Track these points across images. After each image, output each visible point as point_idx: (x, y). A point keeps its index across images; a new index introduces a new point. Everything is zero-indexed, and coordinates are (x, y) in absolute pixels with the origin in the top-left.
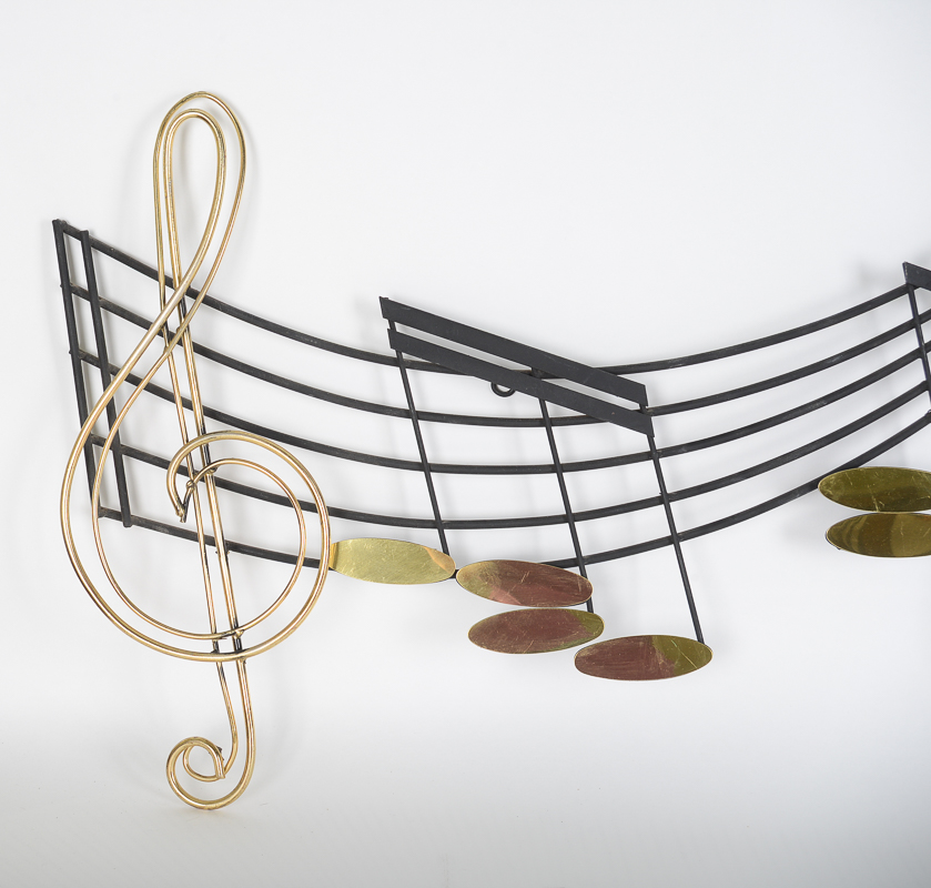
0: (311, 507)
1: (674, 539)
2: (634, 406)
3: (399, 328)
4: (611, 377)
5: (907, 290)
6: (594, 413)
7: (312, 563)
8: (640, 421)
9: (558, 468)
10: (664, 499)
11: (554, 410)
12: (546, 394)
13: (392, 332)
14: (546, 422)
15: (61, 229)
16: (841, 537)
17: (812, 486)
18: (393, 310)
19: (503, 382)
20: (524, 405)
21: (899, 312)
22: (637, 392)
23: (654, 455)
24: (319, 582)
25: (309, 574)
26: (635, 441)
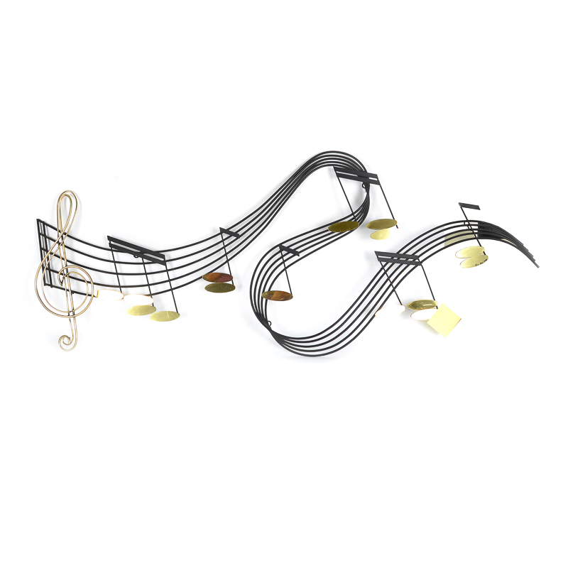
0: (90, 283)
1: (172, 289)
2: (162, 260)
3: (112, 243)
4: (158, 253)
5: (221, 233)
6: (154, 261)
7: (89, 295)
8: (164, 263)
9: (146, 274)
10: (169, 280)
11: (145, 261)
12: (143, 257)
13: (110, 244)
14: (144, 263)
15: (38, 221)
16: (208, 288)
17: (201, 277)
18: (110, 238)
19: (136, 255)
20: (140, 260)
21: (219, 238)
22: (163, 257)
23: (167, 271)
24: (91, 300)
25: (89, 297)
26: (163, 268)
